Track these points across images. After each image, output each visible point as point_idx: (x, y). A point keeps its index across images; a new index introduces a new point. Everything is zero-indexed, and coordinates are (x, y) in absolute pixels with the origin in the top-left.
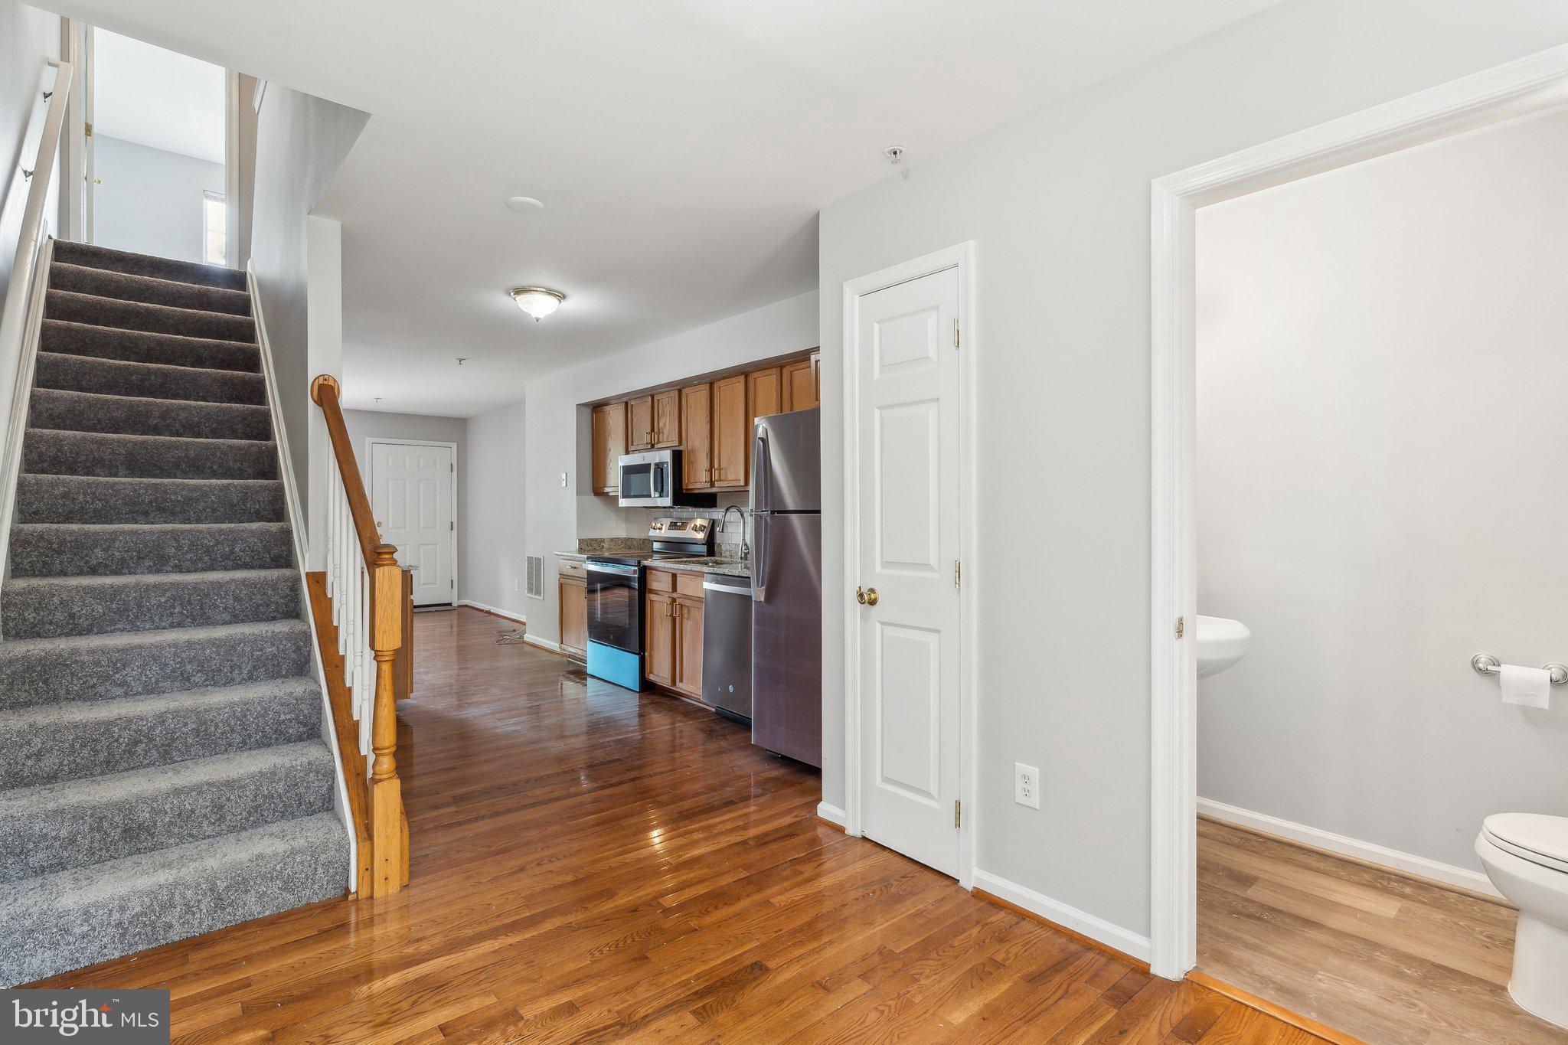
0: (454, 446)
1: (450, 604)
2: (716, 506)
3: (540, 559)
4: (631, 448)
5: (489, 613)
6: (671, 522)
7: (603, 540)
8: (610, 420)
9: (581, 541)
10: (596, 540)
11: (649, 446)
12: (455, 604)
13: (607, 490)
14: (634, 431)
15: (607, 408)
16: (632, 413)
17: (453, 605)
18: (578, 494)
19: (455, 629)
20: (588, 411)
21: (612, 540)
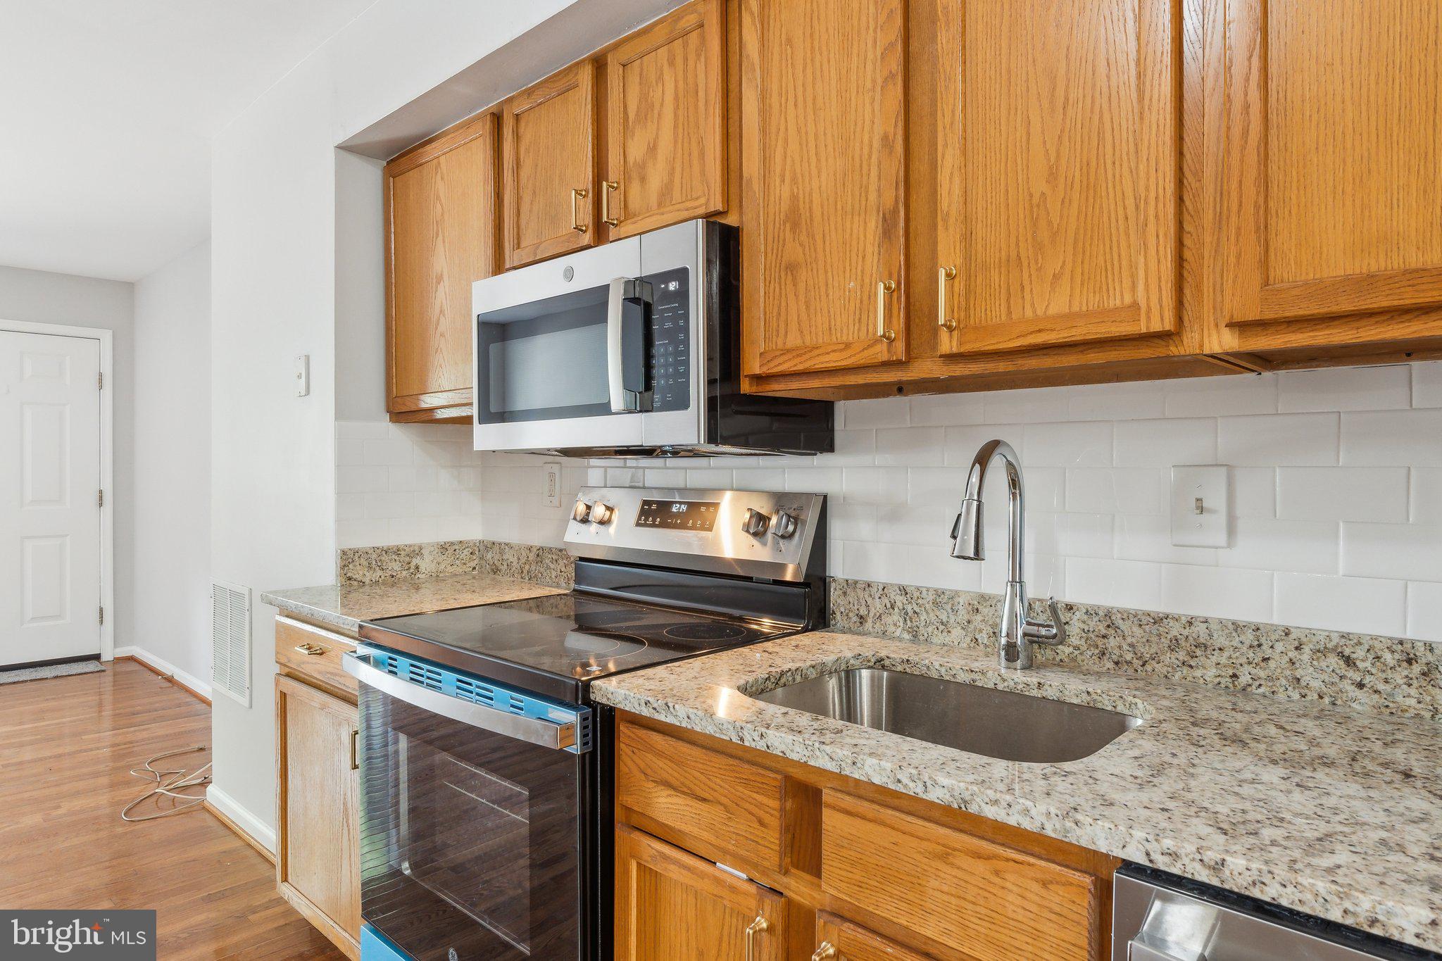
0: (107, 336)
1: (97, 657)
2: (831, 449)
3: (241, 595)
4: (510, 257)
5: (170, 680)
6: (645, 503)
7: (417, 552)
8: (441, 187)
9: (347, 558)
10: (397, 551)
11: (587, 238)
12: (107, 656)
13: (428, 401)
14: (526, 199)
15: (432, 151)
16: (517, 137)
17: (103, 658)
18: (336, 419)
19: (107, 712)
20: (370, 175)
21: (444, 548)
